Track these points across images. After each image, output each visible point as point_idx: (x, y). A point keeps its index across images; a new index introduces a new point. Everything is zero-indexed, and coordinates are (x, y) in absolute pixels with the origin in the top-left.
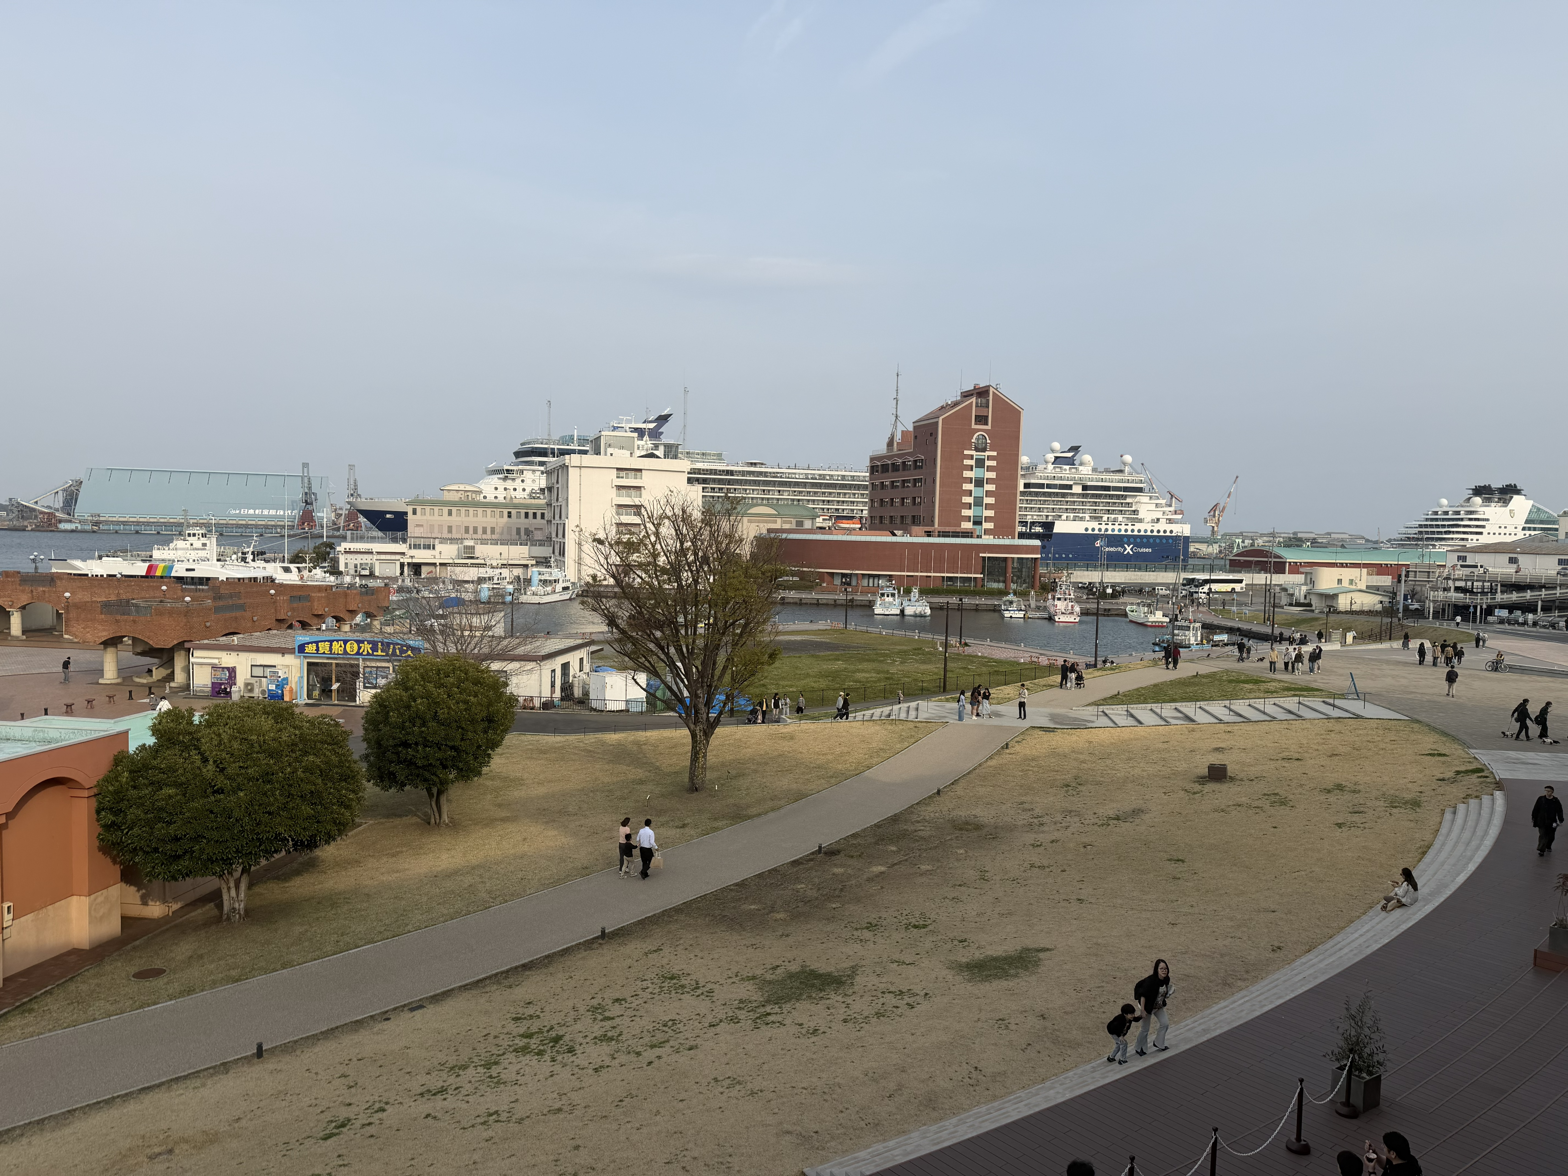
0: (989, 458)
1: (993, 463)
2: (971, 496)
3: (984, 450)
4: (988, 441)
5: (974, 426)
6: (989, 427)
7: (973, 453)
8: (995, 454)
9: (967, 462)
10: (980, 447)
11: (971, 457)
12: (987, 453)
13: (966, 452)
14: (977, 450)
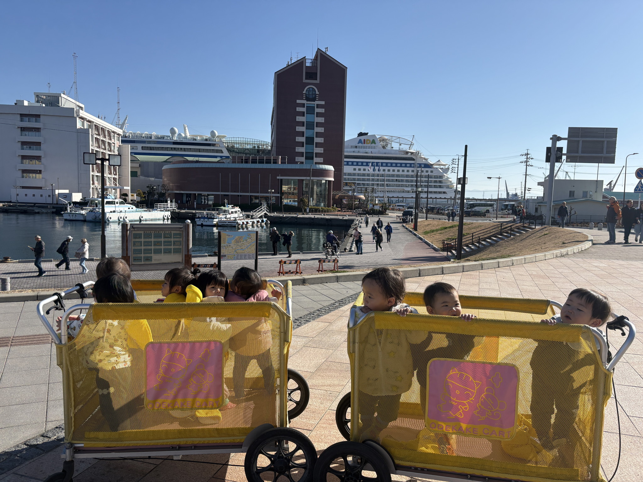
0: (318, 106)
1: (322, 110)
2: (303, 136)
3: (314, 100)
4: (317, 93)
5: (305, 81)
6: (318, 81)
7: (304, 102)
8: (323, 103)
9: (299, 109)
10: (311, 97)
11: (303, 105)
12: (317, 102)
13: (298, 101)
14: (308, 99)
